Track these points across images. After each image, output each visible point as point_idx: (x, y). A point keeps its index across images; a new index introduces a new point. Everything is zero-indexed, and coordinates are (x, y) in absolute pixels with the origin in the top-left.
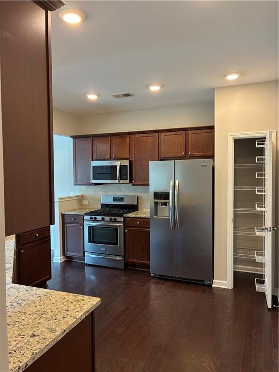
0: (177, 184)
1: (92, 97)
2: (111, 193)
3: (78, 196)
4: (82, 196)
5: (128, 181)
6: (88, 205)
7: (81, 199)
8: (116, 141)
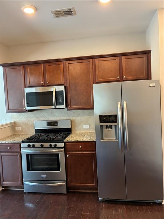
0: (125, 106)
1: (29, 11)
2: (44, 119)
3: (11, 123)
4: (14, 123)
5: (64, 106)
6: (21, 131)
7: (14, 125)
8: (49, 67)
